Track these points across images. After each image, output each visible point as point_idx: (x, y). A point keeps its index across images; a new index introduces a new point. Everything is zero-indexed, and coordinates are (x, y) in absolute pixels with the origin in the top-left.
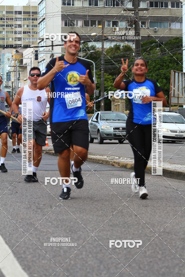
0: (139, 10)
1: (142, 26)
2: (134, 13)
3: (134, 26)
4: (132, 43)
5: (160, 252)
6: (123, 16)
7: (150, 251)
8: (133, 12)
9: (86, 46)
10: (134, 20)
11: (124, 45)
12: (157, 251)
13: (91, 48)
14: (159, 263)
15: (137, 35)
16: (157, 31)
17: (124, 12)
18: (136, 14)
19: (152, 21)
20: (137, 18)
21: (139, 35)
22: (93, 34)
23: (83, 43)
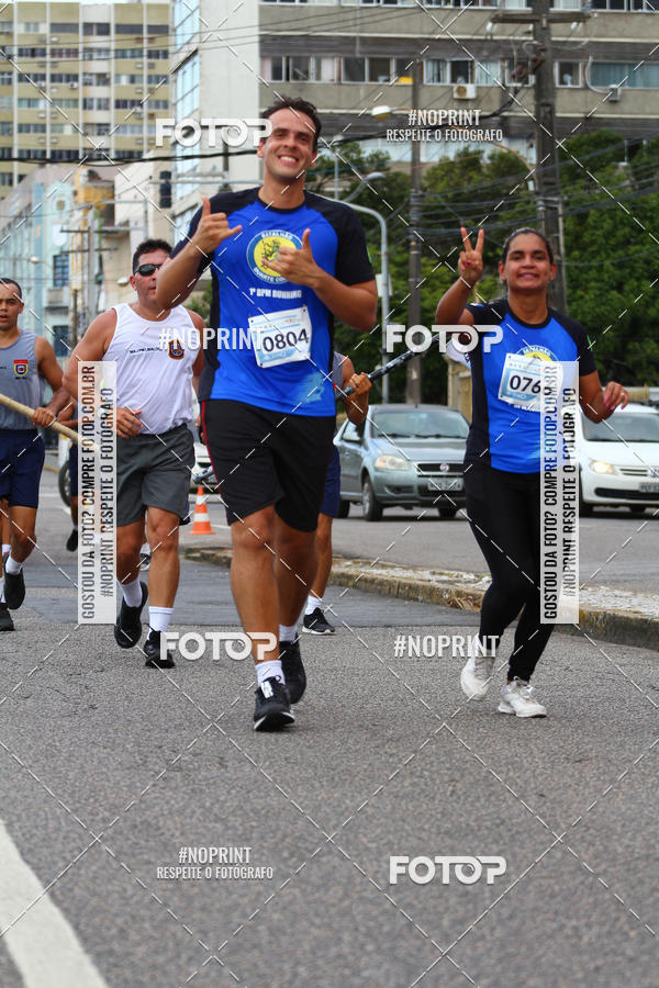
0: (551, 21)
1: (562, 82)
2: (534, 33)
3: (532, 79)
4: (526, 145)
5: (632, 934)
6: (492, 40)
7: (596, 929)
8: (531, 27)
9: (354, 156)
10: (533, 56)
11: (495, 150)
12: (621, 927)
13: (372, 162)
14: (628, 974)
15: (542, 114)
16: (618, 98)
17: (496, 26)
18: (541, 33)
19: (601, 61)
20: (544, 50)
21: (552, 112)
22: (379, 110)
23: (343, 143)
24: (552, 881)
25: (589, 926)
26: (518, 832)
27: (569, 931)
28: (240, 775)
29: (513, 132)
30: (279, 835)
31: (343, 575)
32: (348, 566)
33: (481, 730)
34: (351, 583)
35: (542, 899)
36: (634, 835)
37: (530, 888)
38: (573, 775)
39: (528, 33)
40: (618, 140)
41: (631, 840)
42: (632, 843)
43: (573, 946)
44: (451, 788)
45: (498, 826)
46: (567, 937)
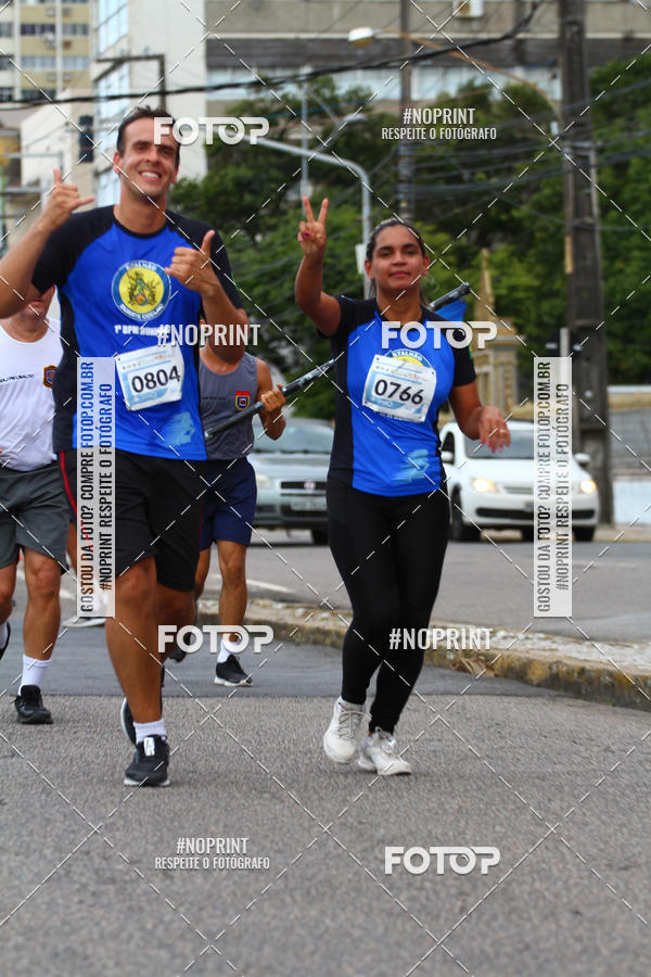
4: (548, 76)
9: (327, 93)
11: (508, 83)
13: (349, 101)
15: (568, 36)
21: (581, 32)
22: (359, 34)
23: (312, 77)
26: (547, 961)
28: (190, 887)
29: (531, 58)
30: (241, 964)
31: (318, 630)
32: (323, 619)
33: (497, 828)
34: (328, 641)
44: (459, 904)
45: (520, 952)
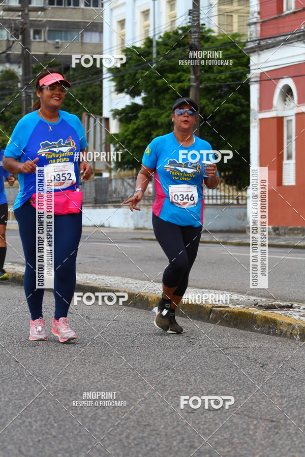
0: (29, 11)
1: (34, 38)
2: (21, 16)
3: (20, 37)
4: (17, 66)
5: (55, 425)
6: (3, 19)
7: (39, 423)
8: (20, 13)
10: (21, 27)
11: (3, 69)
12: (51, 422)
14: (53, 443)
15: (24, 53)
16: (59, 46)
17: (5, 12)
18: (25, 16)
19: (52, 29)
20: (26, 24)
21: (29, 52)
24: (20, 401)
25: (36, 421)
27: (27, 424)
29: (12, 60)
35: (16, 409)
36: (58, 380)
37: (10, 404)
38: (31, 353)
39: (19, 16)
40: (59, 65)
41: (57, 382)
42: (57, 384)
43: (29, 430)
46: (26, 426)
